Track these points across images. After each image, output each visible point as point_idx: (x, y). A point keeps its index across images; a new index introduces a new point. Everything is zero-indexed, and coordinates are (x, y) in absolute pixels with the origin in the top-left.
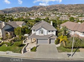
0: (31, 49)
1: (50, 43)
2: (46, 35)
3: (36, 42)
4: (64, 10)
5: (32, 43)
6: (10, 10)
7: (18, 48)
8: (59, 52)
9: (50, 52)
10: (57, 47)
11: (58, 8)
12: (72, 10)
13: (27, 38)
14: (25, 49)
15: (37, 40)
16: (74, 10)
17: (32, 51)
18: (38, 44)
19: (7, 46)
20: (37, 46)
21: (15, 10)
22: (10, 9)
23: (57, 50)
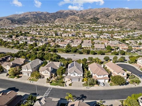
0: (69, 85)
1: (79, 81)
2: (77, 76)
3: (71, 80)
4: (108, 20)
5: (69, 81)
6: (20, 17)
7: (61, 84)
8: (83, 86)
9: (79, 86)
10: (83, 84)
11: (99, 16)
12: (121, 21)
13: (65, 77)
14: (65, 84)
15: (72, 79)
16: (124, 20)
17: (70, 86)
18: (72, 82)
19: (55, 83)
20: (72, 83)
21: (29, 16)
22: (20, 15)
23: (82, 85)
